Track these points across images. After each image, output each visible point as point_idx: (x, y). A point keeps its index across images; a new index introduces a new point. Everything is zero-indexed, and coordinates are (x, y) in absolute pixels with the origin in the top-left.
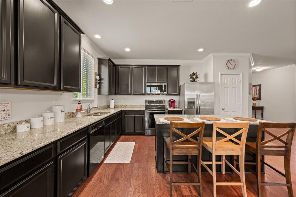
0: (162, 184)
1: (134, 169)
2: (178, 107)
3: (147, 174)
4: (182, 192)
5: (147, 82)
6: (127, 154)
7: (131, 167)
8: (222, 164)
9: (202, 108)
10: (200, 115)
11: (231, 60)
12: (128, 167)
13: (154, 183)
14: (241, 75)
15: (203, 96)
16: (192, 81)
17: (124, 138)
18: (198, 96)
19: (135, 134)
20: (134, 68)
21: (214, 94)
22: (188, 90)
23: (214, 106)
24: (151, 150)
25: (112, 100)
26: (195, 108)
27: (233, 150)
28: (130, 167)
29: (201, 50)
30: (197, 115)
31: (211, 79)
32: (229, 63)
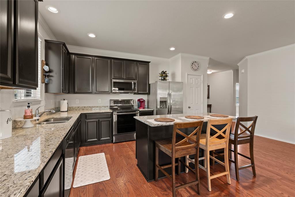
0: (159, 193)
1: (119, 185)
2: (146, 107)
3: (138, 187)
4: (181, 195)
5: (113, 79)
6: (102, 169)
7: (115, 184)
8: (205, 159)
9: (172, 108)
10: (171, 115)
11: (195, 62)
12: (111, 184)
13: (151, 194)
14: (202, 76)
15: (174, 95)
16: (162, 80)
17: (87, 150)
18: (169, 95)
19: (99, 142)
20: (96, 59)
21: (183, 93)
22: (160, 89)
23: (182, 105)
24: (129, 159)
25: (64, 100)
26: (166, 108)
27: (221, 144)
28: (113, 183)
29: (172, 49)
30: (169, 115)
31: (178, 79)
32: (193, 65)
